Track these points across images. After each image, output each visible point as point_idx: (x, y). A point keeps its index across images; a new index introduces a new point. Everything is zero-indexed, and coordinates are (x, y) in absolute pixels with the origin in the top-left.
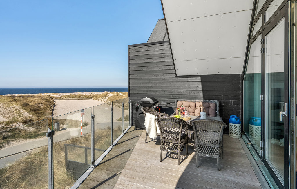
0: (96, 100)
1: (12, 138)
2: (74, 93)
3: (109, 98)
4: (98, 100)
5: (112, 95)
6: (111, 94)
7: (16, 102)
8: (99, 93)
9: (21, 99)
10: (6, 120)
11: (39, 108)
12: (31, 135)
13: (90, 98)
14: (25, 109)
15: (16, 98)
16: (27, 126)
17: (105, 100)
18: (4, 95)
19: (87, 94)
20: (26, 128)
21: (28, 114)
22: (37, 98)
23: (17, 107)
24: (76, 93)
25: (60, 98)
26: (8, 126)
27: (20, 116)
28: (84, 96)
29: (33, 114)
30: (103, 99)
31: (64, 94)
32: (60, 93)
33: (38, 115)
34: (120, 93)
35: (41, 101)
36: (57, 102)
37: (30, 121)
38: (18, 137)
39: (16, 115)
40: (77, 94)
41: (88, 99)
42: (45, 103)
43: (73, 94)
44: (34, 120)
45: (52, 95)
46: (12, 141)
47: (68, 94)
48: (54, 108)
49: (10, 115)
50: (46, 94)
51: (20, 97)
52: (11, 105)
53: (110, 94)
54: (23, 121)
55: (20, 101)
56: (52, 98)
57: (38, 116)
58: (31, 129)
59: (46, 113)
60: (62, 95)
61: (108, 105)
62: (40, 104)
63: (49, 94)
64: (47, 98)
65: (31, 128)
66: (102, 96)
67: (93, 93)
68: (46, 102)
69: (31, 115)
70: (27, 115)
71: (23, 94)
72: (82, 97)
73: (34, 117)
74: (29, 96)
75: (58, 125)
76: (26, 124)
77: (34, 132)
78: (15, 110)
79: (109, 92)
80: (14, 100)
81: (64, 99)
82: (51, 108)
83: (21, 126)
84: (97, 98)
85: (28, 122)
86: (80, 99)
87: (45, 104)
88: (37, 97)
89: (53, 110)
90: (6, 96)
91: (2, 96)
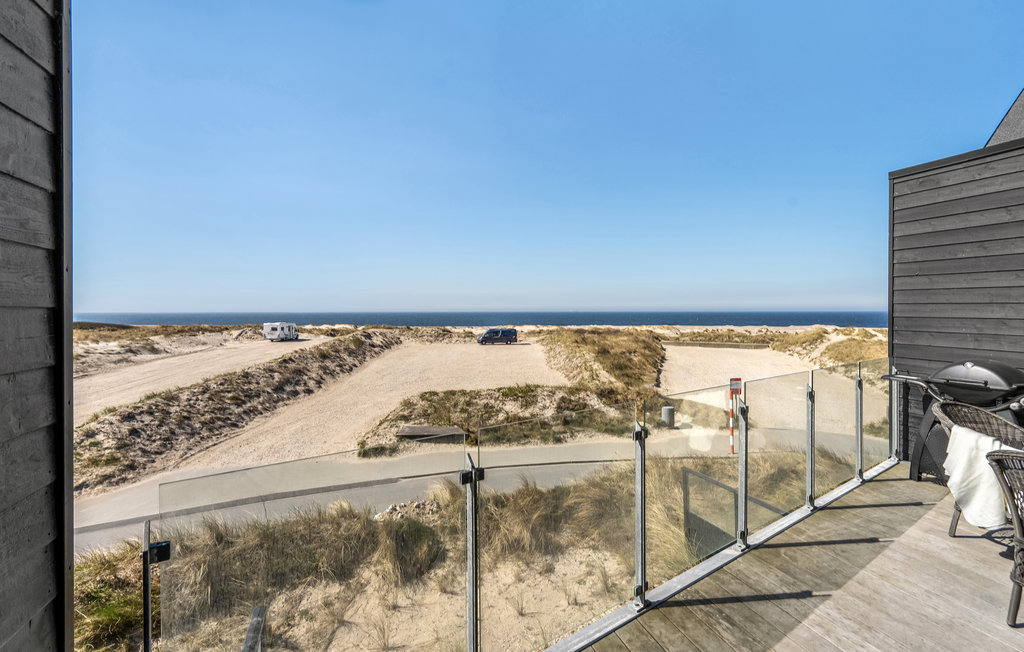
0: (781, 353)
1: (579, 426)
2: (715, 328)
3: (827, 348)
4: (788, 352)
5: (842, 338)
6: (838, 334)
7: (586, 344)
8: (792, 330)
9: (596, 338)
10: (569, 384)
11: (628, 364)
12: (613, 426)
13: (762, 343)
14: (601, 363)
15: (586, 335)
16: (604, 403)
17: (816, 354)
18: (566, 327)
19: (754, 330)
20: (604, 408)
21: (607, 375)
22: (625, 338)
23: (587, 356)
24: (720, 327)
25: (678, 339)
26: (573, 398)
27: (593, 379)
28: (744, 336)
29: (617, 377)
30: (805, 351)
31: (687, 329)
32: (678, 327)
33: (626, 379)
34: (874, 333)
35: (634, 346)
36: (671, 351)
37: (612, 392)
38: (588, 426)
39: (586, 374)
40: (723, 329)
41: (756, 347)
42: (643, 351)
43: (710, 328)
44: (620, 391)
45: (658, 330)
46: (578, 431)
47: (697, 329)
48: (662, 366)
49: (575, 372)
50: (644, 328)
51: (593, 332)
52: (578, 350)
53: (835, 336)
54: (598, 391)
55: (594, 343)
56: (657, 338)
57: (626, 384)
58: (612, 413)
59: (645, 378)
60: (682, 331)
61: (827, 372)
62: (630, 353)
63: (651, 328)
64: (647, 340)
65: (612, 409)
66: (802, 340)
67: (773, 329)
68: (645, 348)
69: (613, 379)
70: (607, 378)
71: (599, 327)
72: (736, 339)
73: (619, 385)
74: (609, 332)
75: (671, 413)
76: (604, 400)
77: (618, 421)
78: (585, 362)
79: (830, 328)
80: (581, 339)
81: (688, 344)
82: (655, 365)
83: (594, 402)
84: (784, 344)
85: (607, 394)
86: (731, 346)
87: (643, 355)
88: (626, 335)
89: (659, 372)
90: (569, 330)
91: (563, 330)
